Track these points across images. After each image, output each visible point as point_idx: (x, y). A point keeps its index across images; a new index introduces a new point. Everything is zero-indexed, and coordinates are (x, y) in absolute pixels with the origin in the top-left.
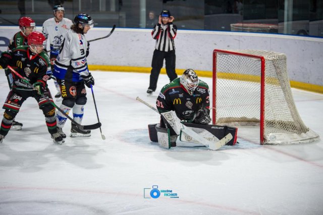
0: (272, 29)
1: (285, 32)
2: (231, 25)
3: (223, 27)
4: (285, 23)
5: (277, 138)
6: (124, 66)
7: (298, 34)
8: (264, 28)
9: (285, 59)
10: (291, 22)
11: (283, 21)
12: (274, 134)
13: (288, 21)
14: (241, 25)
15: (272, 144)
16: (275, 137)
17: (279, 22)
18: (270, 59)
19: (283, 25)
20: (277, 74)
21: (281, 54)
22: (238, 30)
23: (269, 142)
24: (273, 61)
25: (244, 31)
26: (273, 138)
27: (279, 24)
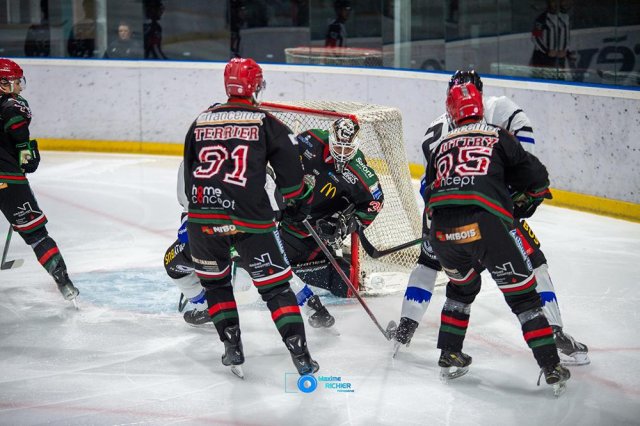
0: (369, 59)
1: (397, 64)
2: (286, 50)
3: (270, 56)
4: (397, 46)
5: (387, 283)
6: (63, 139)
7: (423, 69)
8: (354, 56)
9: (400, 120)
10: (408, 44)
11: (392, 42)
12: (379, 274)
13: (402, 41)
14: (307, 50)
15: (375, 296)
16: (382, 281)
17: (385, 44)
18: (368, 120)
19: (393, 50)
20: (384, 150)
21: (391, 110)
22: (300, 62)
23: (371, 292)
24: (375, 124)
25: (312, 63)
26: (377, 283)
27: (385, 47)
